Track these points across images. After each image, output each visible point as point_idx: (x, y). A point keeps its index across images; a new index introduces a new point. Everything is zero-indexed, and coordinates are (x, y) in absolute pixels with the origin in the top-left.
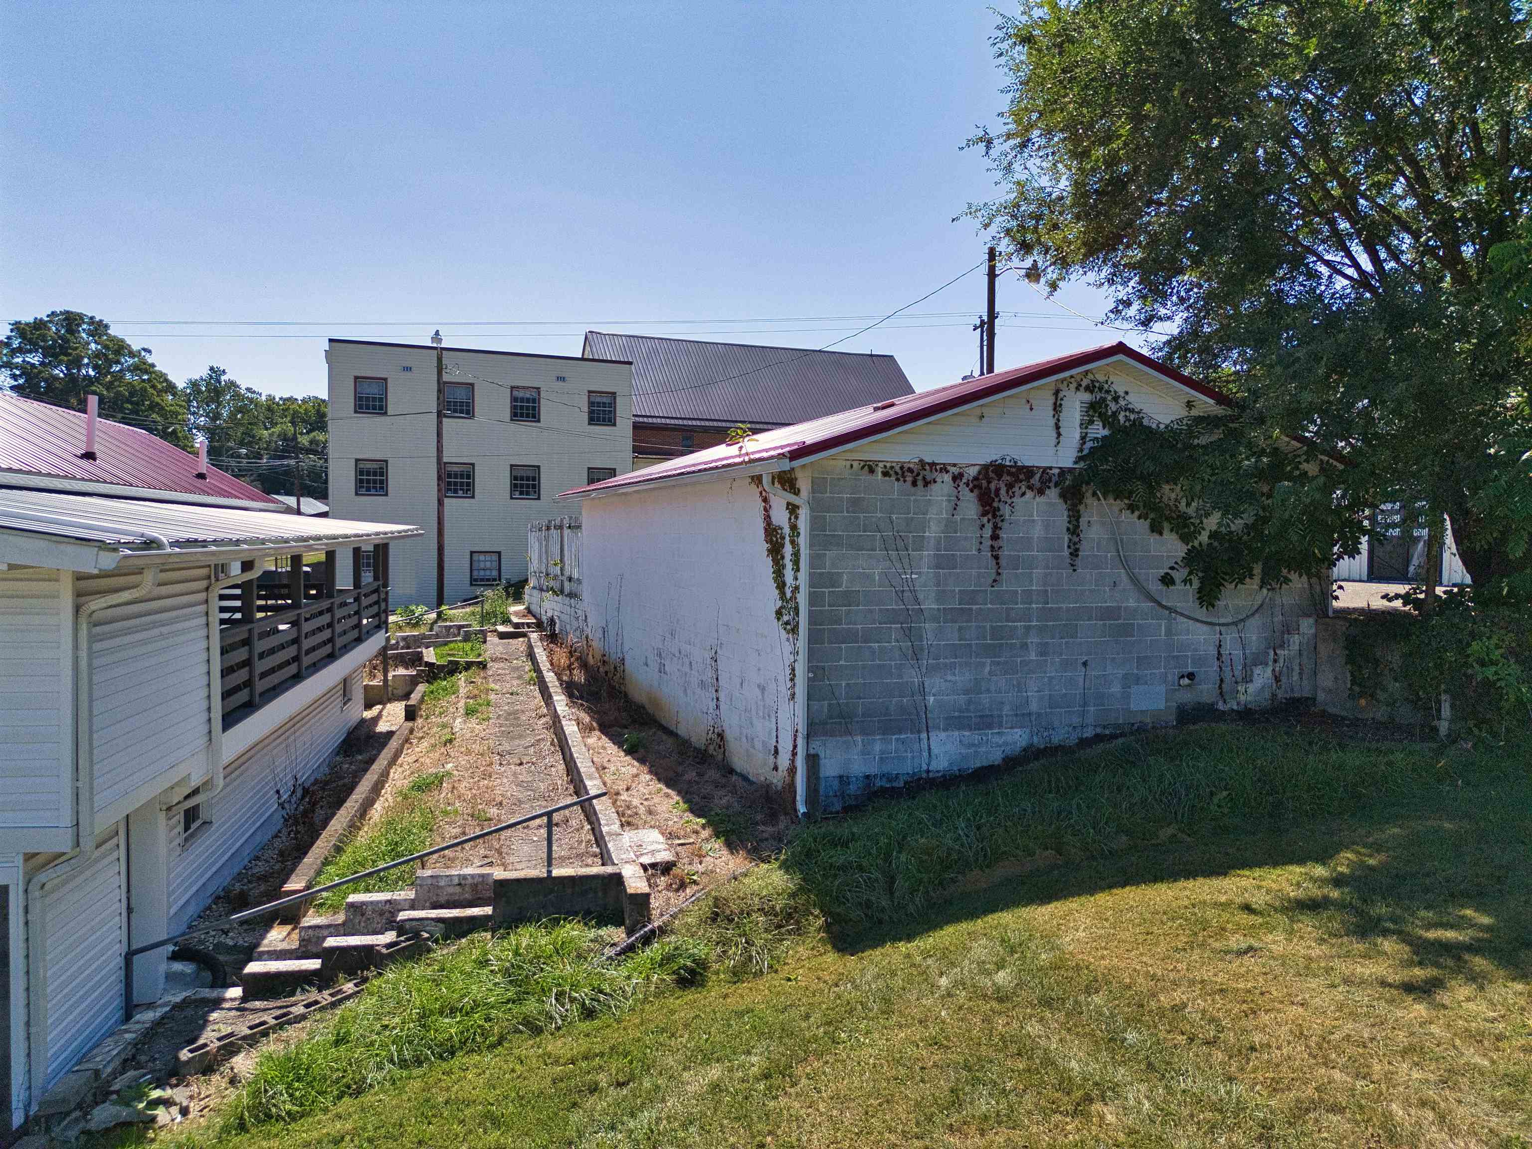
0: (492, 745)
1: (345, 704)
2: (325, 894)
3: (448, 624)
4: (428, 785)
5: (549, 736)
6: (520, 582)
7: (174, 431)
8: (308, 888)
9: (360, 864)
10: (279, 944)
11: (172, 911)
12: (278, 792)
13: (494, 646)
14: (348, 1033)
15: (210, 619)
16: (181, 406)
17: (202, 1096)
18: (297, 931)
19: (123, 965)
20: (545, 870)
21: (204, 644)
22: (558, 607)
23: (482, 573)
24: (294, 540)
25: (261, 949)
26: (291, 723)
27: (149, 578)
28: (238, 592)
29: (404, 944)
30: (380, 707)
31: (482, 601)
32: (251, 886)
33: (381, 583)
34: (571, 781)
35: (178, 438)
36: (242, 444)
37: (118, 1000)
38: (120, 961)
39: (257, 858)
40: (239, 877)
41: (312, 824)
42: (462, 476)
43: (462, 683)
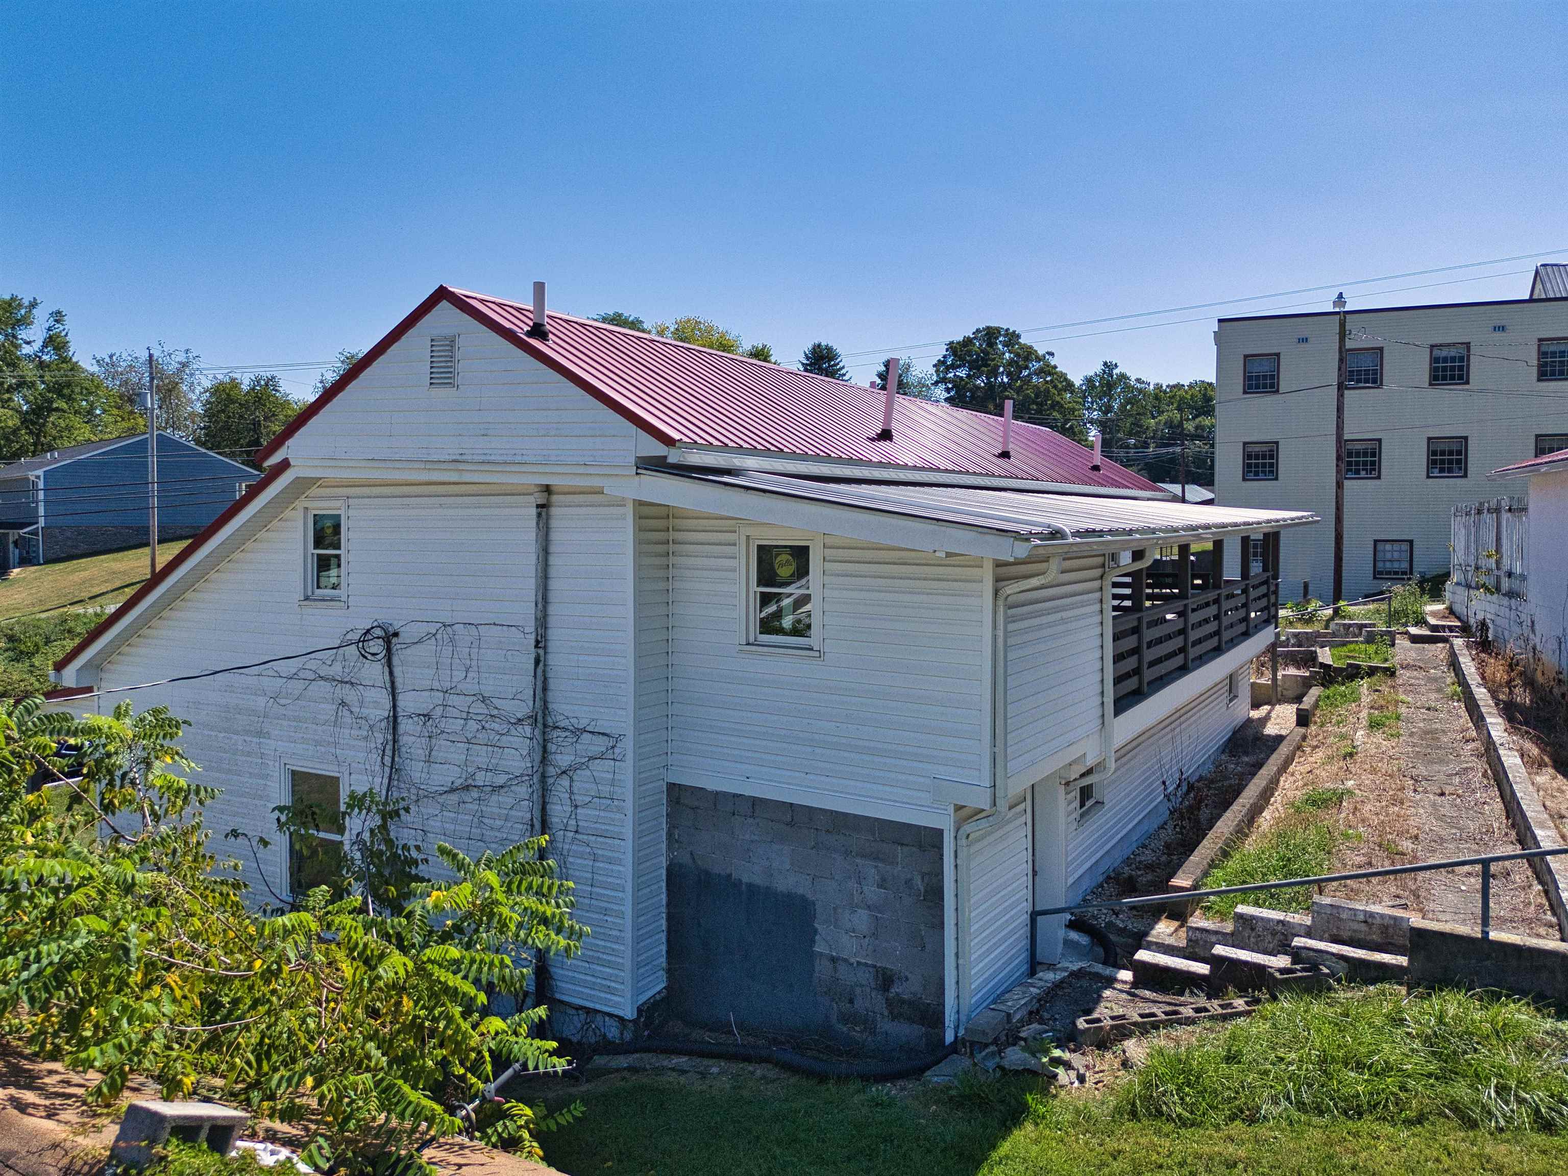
0: (1403, 767)
1: (1231, 701)
2: (1212, 898)
3: (1347, 622)
4: (1325, 801)
5: (1481, 765)
6: (1439, 576)
7: (1071, 427)
8: (1195, 887)
9: (1249, 874)
10: (1167, 938)
11: (1071, 881)
12: (1164, 783)
13: (1404, 649)
14: (1240, 1052)
15: (1104, 606)
16: (1077, 402)
17: (1097, 1069)
18: (1184, 929)
19: (1029, 922)
20: (1478, 929)
21: (1098, 631)
22: (1492, 608)
23: (1388, 565)
24: (1183, 529)
25: (1149, 939)
26: (1178, 715)
27: (1054, 566)
28: (1128, 580)
29: (1299, 974)
30: (1267, 707)
31: (1390, 598)
32: (1139, 873)
33: (1270, 574)
34: (1513, 826)
35: (1074, 434)
36: (1130, 434)
37: (1024, 955)
38: (1026, 918)
39: (1144, 846)
40: (1127, 861)
41: (1198, 821)
42: (1365, 454)
43: (1364, 690)
